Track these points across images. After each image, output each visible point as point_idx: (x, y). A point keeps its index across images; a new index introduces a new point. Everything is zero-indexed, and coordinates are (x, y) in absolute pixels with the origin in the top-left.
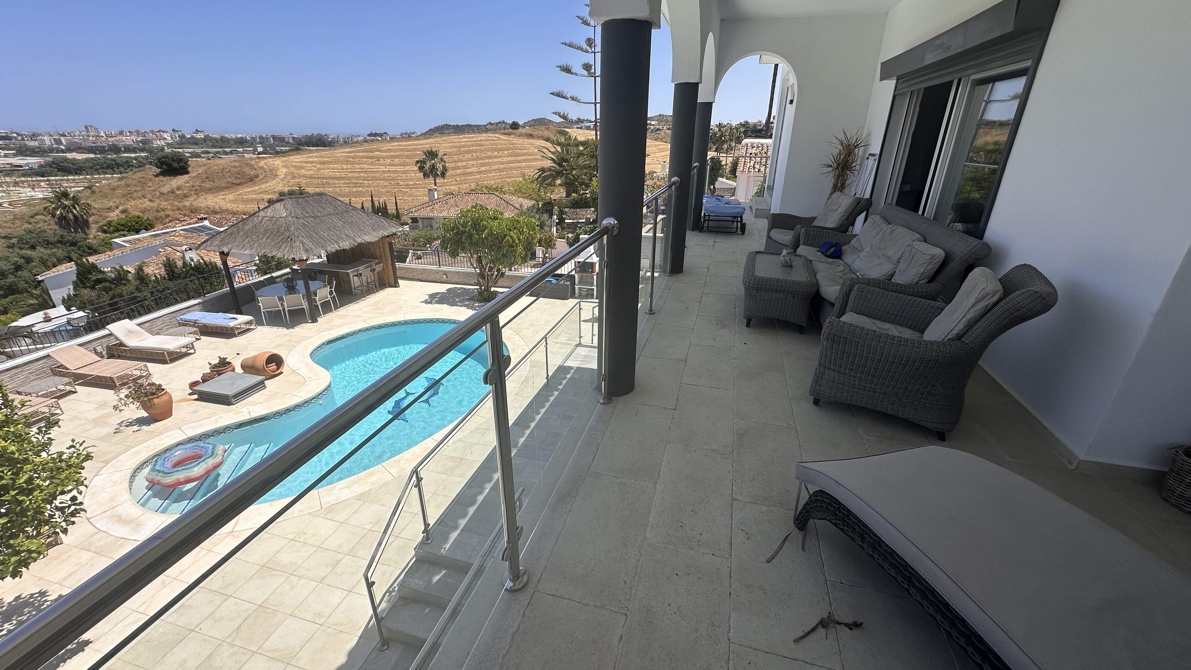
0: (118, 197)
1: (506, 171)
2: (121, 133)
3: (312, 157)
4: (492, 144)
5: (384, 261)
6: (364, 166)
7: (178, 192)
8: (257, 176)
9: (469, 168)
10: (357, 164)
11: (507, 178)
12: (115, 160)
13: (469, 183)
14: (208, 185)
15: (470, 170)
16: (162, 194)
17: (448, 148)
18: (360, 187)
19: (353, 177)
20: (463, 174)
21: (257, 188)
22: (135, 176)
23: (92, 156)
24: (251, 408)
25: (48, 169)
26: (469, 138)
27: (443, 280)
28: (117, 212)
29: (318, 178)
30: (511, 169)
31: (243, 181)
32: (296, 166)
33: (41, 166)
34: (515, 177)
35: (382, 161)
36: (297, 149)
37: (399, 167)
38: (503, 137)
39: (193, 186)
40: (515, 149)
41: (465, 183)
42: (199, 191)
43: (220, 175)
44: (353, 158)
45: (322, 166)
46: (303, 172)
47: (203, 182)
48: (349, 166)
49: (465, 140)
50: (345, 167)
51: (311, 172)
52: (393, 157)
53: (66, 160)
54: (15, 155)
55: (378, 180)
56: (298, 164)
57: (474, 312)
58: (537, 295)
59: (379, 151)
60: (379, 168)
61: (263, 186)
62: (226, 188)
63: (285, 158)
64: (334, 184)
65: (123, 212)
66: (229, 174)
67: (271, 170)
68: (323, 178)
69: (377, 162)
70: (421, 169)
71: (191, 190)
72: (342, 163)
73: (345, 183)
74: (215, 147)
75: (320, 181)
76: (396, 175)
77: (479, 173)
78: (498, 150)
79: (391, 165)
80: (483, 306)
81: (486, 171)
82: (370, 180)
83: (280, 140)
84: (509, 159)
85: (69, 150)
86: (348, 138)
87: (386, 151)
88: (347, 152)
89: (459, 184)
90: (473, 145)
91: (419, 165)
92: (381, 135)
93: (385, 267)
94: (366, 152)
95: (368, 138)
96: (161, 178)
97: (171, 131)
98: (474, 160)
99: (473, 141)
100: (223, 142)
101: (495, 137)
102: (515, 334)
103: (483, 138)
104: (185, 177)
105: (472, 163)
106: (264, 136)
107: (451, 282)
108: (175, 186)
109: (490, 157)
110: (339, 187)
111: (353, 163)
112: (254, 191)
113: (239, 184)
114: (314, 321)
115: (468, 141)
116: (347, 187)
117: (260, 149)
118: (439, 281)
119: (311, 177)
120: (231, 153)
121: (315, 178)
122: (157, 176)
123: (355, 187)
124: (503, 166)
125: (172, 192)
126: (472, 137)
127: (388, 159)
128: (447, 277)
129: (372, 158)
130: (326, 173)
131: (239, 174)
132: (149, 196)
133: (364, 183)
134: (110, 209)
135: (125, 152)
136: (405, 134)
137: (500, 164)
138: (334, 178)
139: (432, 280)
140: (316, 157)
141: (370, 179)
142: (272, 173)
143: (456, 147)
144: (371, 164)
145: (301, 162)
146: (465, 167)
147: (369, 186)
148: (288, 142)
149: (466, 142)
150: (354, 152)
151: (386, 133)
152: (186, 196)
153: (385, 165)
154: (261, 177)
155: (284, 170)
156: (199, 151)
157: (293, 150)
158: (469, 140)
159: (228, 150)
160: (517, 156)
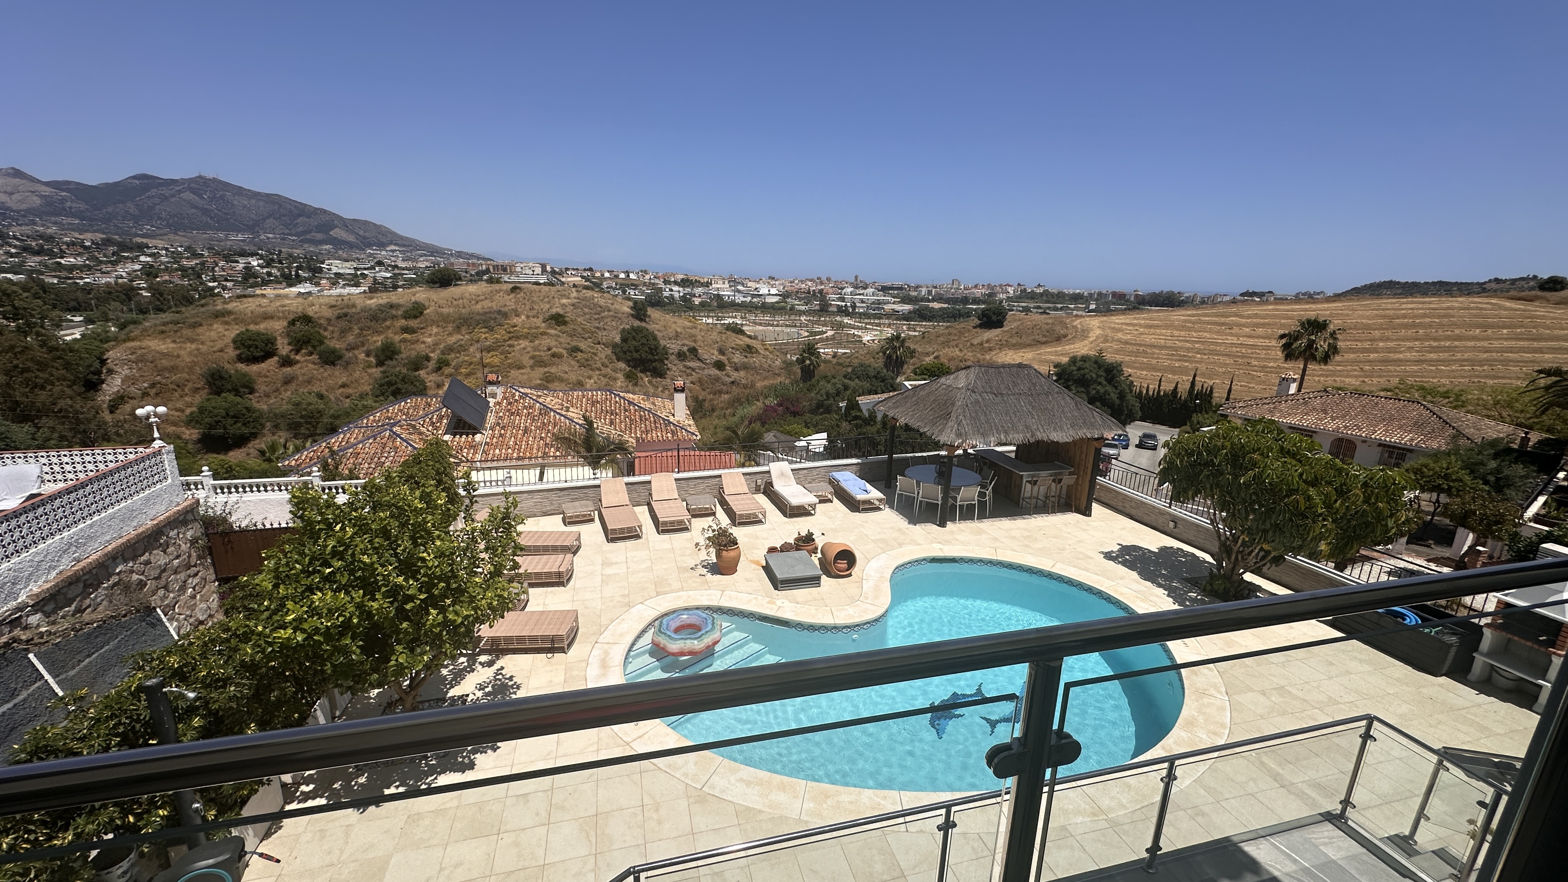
0: (938, 344)
1: (1491, 365)
2: (976, 286)
3: (1139, 319)
4: (1476, 316)
5: (1081, 474)
6: (1205, 334)
7: (986, 345)
8: (1065, 336)
9: (1401, 352)
10: (1196, 331)
11: (1486, 377)
12: (959, 310)
13: (1388, 376)
14: (1014, 341)
15: (1401, 356)
16: (972, 345)
17: (1368, 318)
18: (1186, 361)
19: (1181, 348)
20: (1384, 361)
21: (1060, 349)
22: (960, 325)
23: (946, 306)
24: (787, 604)
25: (913, 315)
26: (1424, 303)
27: (1166, 529)
28: (932, 357)
29: (1135, 344)
30: (1506, 362)
31: (1049, 339)
32: (1114, 328)
33: (910, 312)
34: (1509, 378)
35: (1236, 330)
36: (1135, 308)
37: (1261, 340)
38: (1508, 304)
39: (1001, 341)
40: (1534, 327)
41: (1380, 377)
42: (1003, 345)
43: (1029, 332)
44: (1193, 323)
45: (1147, 331)
46: (1120, 335)
47: (1011, 337)
48: (1183, 333)
49: (1410, 306)
50: (1176, 333)
51: (1129, 337)
52: (1258, 325)
53: (927, 307)
54: (899, 303)
55: (1217, 355)
56: (1117, 326)
57: (1176, 607)
58: (1351, 633)
59: (1237, 316)
60: (1227, 339)
61: (1067, 347)
62: (1029, 345)
63: (1105, 318)
64: (1153, 353)
65: (936, 357)
66: (1038, 331)
67: (1083, 331)
68: (1140, 345)
69: (1228, 331)
70: (1286, 347)
71: (997, 344)
72: (1177, 328)
73: (1168, 355)
74: (1048, 302)
75: (1135, 348)
76: (1249, 351)
77: (1419, 362)
78: (1485, 327)
79: (1249, 337)
80: (1204, 602)
81: (1439, 361)
82: (1205, 354)
83: (1120, 297)
84: (1513, 343)
85: (933, 300)
86: (1208, 298)
87: (1249, 317)
88: (1189, 316)
89: (1367, 377)
90: (1425, 316)
91: (1284, 341)
92: (1261, 295)
93: (1080, 483)
94: (1216, 316)
95: (1239, 298)
96: (978, 330)
97: (1016, 285)
98: (1417, 340)
99: (1430, 309)
100: (1060, 297)
101: (1488, 303)
102: (1223, 690)
103: (1456, 305)
104: (998, 331)
105: (1409, 344)
106: (1104, 292)
107: (1181, 537)
108: (985, 339)
109: (1459, 338)
110: (1156, 358)
111: (1189, 329)
112: (1056, 351)
113: (1044, 343)
114: (942, 524)
115: (1417, 309)
116: (1168, 359)
117: (1093, 307)
118: (1161, 528)
119: (1126, 343)
120: (1061, 309)
121: (1131, 344)
122: (974, 327)
123: (1180, 360)
124: (1486, 355)
125: (981, 344)
126: (1430, 303)
127: (1247, 327)
128: (1175, 527)
129: (1223, 324)
130: (1148, 339)
131: (1048, 332)
132: (961, 346)
133: (1195, 357)
134: (928, 354)
135: (972, 304)
136: (1304, 294)
137: (1480, 351)
138: (1155, 347)
139: (1150, 523)
140: (1144, 319)
141: (1207, 352)
142: (1084, 334)
143: (1384, 317)
144: (1218, 333)
145: (1122, 324)
146: (1390, 350)
147: (1200, 362)
148: (1128, 300)
149: (1412, 309)
150: (1197, 315)
151: (1271, 292)
152: (990, 349)
153: (1238, 336)
154: (1070, 337)
155: (1098, 332)
156: (1032, 305)
157: (1129, 309)
158: (1420, 306)
159: (1059, 306)
160: (1534, 340)
